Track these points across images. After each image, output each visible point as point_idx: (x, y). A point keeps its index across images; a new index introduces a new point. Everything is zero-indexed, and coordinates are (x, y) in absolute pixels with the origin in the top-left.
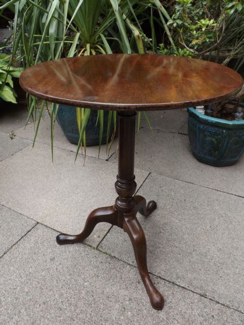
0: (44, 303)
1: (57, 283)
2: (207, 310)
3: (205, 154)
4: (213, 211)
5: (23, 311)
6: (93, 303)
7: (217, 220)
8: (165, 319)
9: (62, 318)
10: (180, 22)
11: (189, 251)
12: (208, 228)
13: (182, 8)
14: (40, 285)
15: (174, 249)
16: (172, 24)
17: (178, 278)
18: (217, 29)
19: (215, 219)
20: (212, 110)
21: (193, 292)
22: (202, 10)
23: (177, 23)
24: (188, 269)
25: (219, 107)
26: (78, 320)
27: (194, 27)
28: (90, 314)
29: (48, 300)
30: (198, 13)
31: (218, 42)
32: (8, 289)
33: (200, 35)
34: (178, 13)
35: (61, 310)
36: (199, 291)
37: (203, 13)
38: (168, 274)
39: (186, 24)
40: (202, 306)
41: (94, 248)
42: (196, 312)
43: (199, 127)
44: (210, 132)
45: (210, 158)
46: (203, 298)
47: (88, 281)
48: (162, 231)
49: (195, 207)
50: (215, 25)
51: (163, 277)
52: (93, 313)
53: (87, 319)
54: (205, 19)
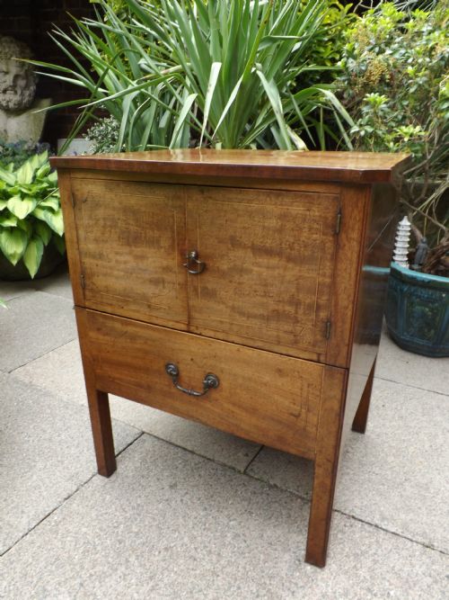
0: (166, 549)
1: (185, 521)
2: (437, 567)
3: (412, 336)
4: (432, 424)
5: (132, 559)
6: (247, 550)
7: (441, 437)
8: (368, 577)
9: (198, 572)
10: (370, 129)
11: (398, 480)
12: (427, 447)
13: (372, 110)
14: (156, 523)
15: (374, 477)
16: (358, 132)
17: (383, 519)
18: (427, 139)
19: (436, 435)
20: (420, 265)
21: (411, 541)
22: (402, 114)
23: (366, 131)
24: (399, 506)
25: (432, 259)
26: (225, 576)
27: (390, 137)
28: (245, 568)
29: (172, 545)
30: (396, 117)
31: (429, 157)
32: (104, 527)
33: (400, 147)
34: (367, 117)
35: (195, 560)
36: (420, 539)
37: (404, 117)
38: (367, 512)
39: (380, 133)
40: (428, 560)
41: (240, 471)
42: (419, 570)
43: (401, 290)
44: (420, 297)
45: (421, 342)
46: (428, 549)
47: (235, 519)
48: (350, 450)
49: (402, 417)
50: (423, 133)
51: (360, 518)
52: (248, 566)
53: (240, 574)
54: (407, 126)
